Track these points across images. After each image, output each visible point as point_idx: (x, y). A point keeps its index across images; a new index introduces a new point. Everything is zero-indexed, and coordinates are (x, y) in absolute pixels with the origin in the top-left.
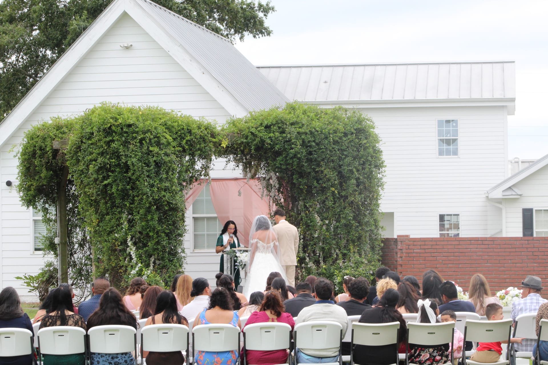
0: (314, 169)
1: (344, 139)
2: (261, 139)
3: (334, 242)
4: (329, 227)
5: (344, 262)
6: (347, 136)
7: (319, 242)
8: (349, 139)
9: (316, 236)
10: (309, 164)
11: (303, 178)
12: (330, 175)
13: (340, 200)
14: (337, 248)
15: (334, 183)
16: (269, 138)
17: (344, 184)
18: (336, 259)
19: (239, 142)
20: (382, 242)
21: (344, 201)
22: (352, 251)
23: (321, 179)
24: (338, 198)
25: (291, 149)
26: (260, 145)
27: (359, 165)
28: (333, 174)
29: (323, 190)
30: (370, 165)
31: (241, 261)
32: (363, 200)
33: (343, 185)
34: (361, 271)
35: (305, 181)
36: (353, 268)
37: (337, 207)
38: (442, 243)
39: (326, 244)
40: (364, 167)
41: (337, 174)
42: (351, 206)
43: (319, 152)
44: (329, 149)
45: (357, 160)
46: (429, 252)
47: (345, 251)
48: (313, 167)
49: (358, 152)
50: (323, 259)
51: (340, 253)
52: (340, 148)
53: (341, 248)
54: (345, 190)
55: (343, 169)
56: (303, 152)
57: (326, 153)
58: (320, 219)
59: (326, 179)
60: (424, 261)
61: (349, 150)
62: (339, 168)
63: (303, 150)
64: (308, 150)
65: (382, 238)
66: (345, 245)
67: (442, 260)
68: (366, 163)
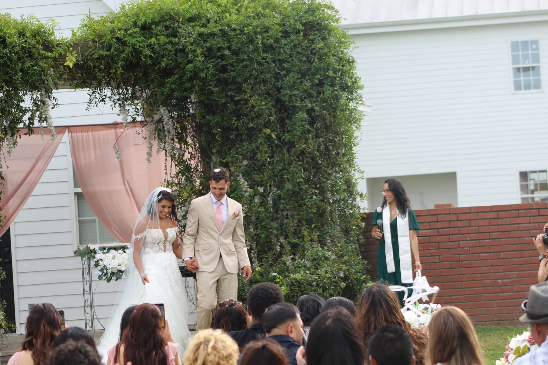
0: (232, 97)
1: (283, 42)
2: (134, 49)
3: (275, 225)
4: (265, 199)
5: (293, 259)
6: (289, 37)
7: (249, 225)
8: (292, 41)
10: (223, 89)
11: (214, 114)
12: (260, 105)
13: (282, 149)
14: (282, 235)
15: (269, 119)
16: (147, 46)
17: (287, 121)
18: (281, 255)
19: (96, 56)
20: (363, 219)
21: (289, 151)
22: (307, 238)
23: (246, 115)
24: (277, 146)
25: (187, 65)
26: (134, 60)
27: (313, 86)
28: (266, 104)
29: (252, 134)
30: (332, 86)
31: (105, 266)
32: (322, 147)
33: (286, 124)
34: (323, 274)
35: (218, 118)
36: (309, 269)
37: (277, 162)
38: (468, 217)
39: (261, 230)
40: (320, 89)
41: (274, 104)
42: (301, 159)
43: (239, 67)
44: (256, 60)
45: (307, 77)
46: (445, 234)
47: (295, 239)
48: (229, 94)
49: (309, 64)
50: (257, 255)
51: (287, 242)
52: (276, 58)
53: (289, 235)
54: (288, 132)
55: (283, 95)
56: (210, 68)
57: (252, 68)
58: (248, 185)
59: (255, 113)
60: (437, 250)
61: (293, 60)
62: (276, 93)
63: (209, 64)
64: (218, 64)
65: (362, 213)
66: (294, 229)
67: (469, 247)
68: (325, 82)
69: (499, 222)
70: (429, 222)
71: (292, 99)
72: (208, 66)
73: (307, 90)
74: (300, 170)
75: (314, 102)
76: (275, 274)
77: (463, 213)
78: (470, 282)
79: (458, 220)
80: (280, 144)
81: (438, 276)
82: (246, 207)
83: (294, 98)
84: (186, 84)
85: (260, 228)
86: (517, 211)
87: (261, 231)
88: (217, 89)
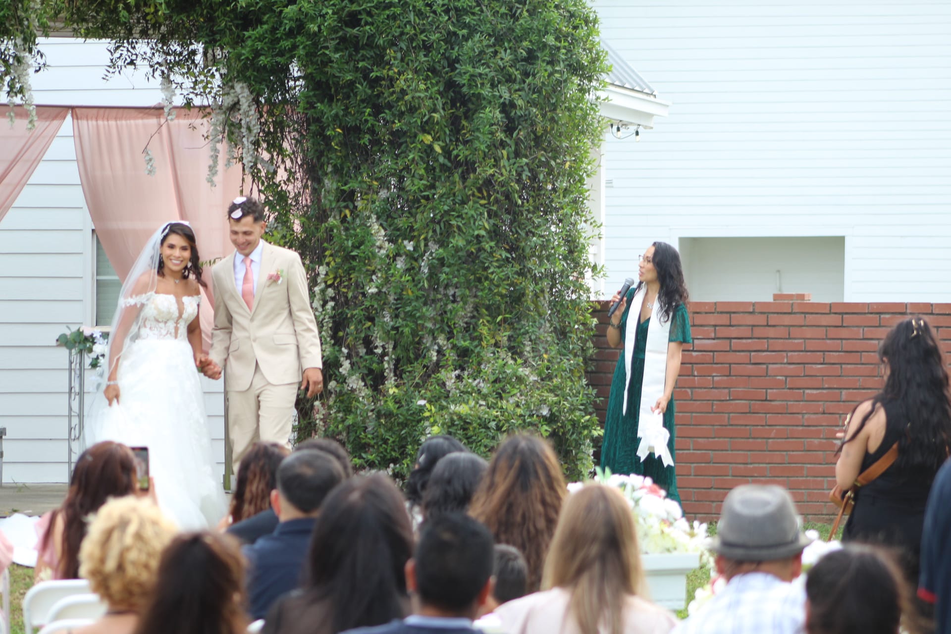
0: (365, 73)
3: (429, 312)
4: (415, 264)
5: (459, 378)
7: (383, 310)
9: (373, 290)
10: (350, 55)
11: (331, 100)
12: (416, 90)
13: (453, 174)
14: (442, 331)
15: (431, 117)
17: (464, 123)
18: (438, 366)
20: (595, 313)
21: (464, 178)
22: (488, 341)
23: (390, 106)
24: (443, 168)
25: (286, 6)
27: (515, 61)
28: (427, 90)
29: (398, 142)
30: (551, 63)
32: (526, 174)
33: (463, 128)
34: (511, 408)
35: (337, 109)
36: (485, 397)
37: (442, 196)
38: (787, 320)
39: (404, 320)
40: (529, 68)
41: (441, 89)
42: (485, 194)
43: (382, 17)
44: (414, 7)
45: (506, 44)
46: (740, 349)
47: (465, 341)
48: (360, 65)
49: (512, 20)
50: (394, 365)
51: (450, 346)
52: (452, 5)
53: (455, 332)
54: (465, 143)
55: (460, 74)
56: (328, 17)
57: (406, 20)
58: (385, 236)
59: (406, 105)
60: (725, 378)
61: (482, 11)
62: (447, 69)
63: (327, 7)
64: (343, 9)
65: (593, 302)
66: (466, 323)
67: (786, 377)
68: (539, 55)
69: (844, 333)
70: (715, 326)
71: (475, 82)
72: (324, 12)
73: (505, 67)
74: (481, 214)
75: (516, 91)
76: (422, 402)
77: (778, 313)
78: (784, 440)
79: (768, 325)
80: (449, 164)
81: (726, 426)
82: (379, 275)
83: (479, 81)
84: (282, 43)
85: (402, 315)
86: (878, 316)
87: (404, 323)
88: (337, 56)
